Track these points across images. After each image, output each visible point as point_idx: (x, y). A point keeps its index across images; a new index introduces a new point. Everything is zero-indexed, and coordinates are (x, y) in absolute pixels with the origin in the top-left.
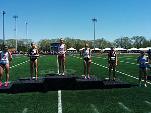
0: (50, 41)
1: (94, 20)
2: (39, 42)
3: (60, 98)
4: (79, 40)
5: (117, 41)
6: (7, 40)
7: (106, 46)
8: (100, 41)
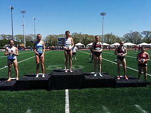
0: (58, 36)
1: (103, 14)
2: (47, 37)
3: (67, 98)
4: (87, 36)
5: (126, 36)
6: (16, 36)
7: (115, 41)
8: (108, 36)
